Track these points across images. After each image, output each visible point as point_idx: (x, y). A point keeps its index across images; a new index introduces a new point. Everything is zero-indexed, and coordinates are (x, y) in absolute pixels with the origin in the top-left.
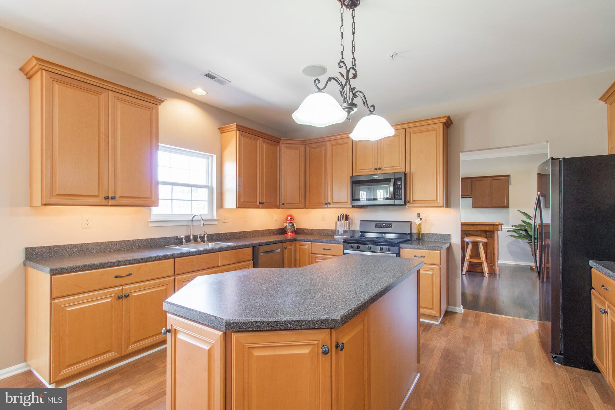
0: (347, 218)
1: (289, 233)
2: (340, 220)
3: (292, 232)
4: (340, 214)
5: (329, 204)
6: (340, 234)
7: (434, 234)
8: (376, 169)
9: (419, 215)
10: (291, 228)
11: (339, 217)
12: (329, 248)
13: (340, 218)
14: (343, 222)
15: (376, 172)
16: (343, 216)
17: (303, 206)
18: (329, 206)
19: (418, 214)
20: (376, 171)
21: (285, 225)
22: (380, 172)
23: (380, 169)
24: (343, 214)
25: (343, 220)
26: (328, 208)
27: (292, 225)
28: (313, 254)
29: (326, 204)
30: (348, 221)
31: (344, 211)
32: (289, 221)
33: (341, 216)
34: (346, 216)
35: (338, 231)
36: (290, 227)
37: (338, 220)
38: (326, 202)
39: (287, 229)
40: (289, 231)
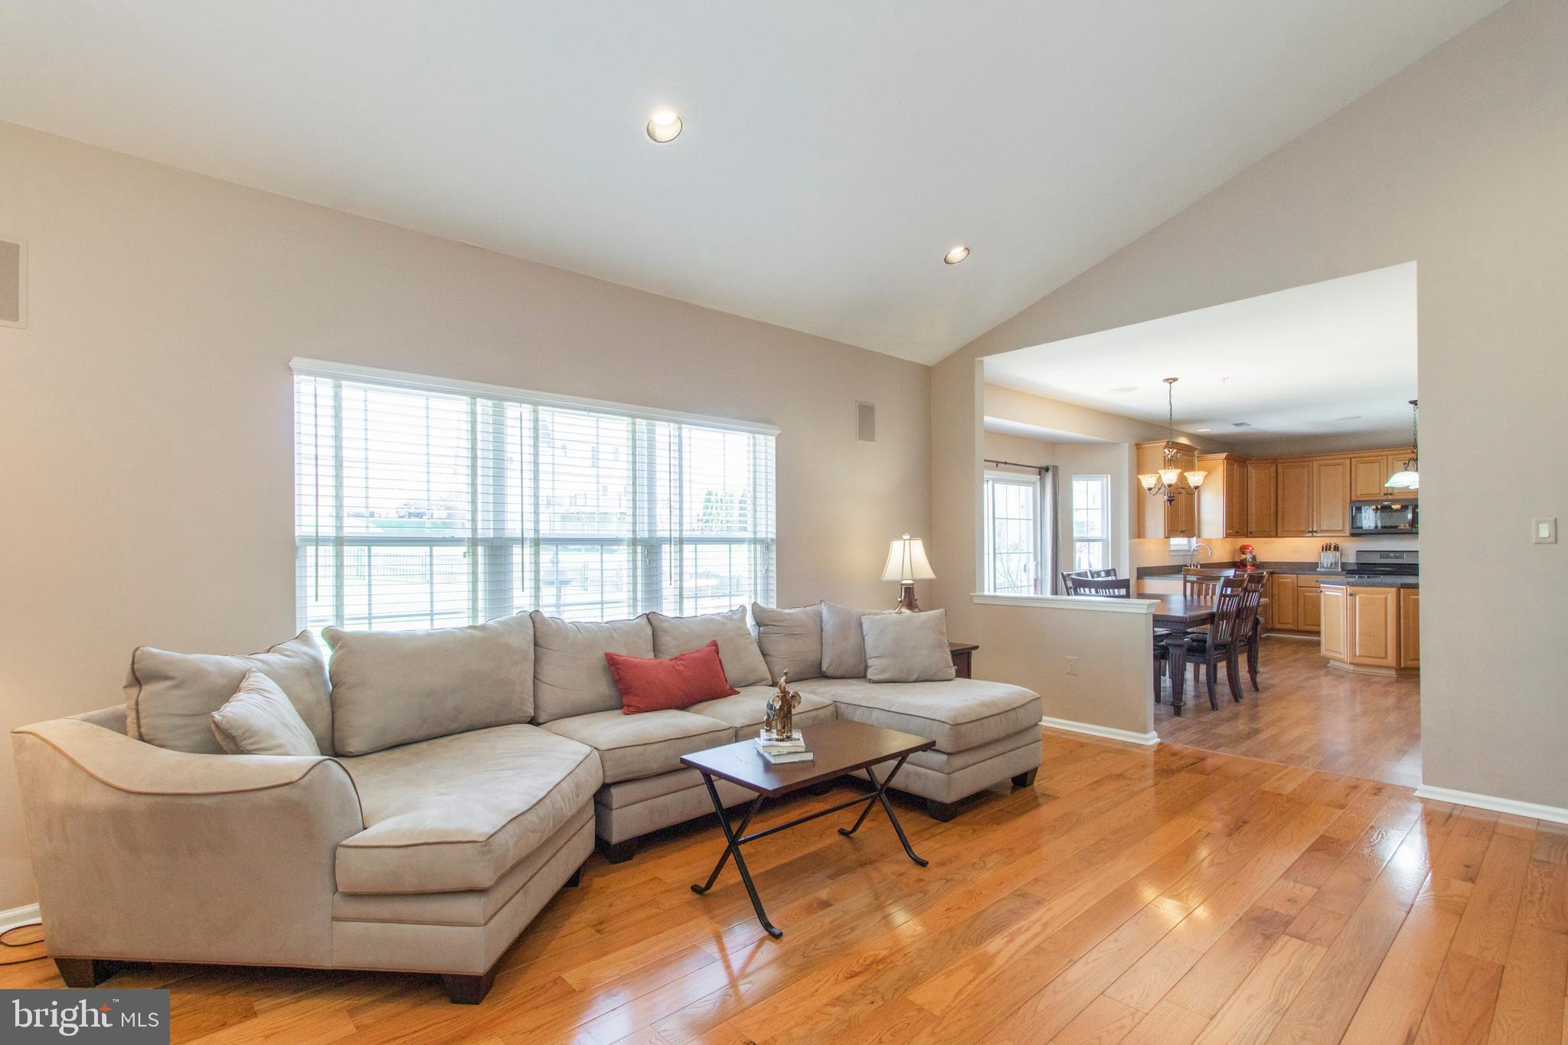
0: (1337, 548)
1: (1248, 567)
2: (1326, 551)
3: (1253, 565)
4: (1326, 544)
5: (1315, 532)
6: (1325, 565)
8: (1385, 494)
11: (1324, 547)
14: (1330, 553)
15: (1385, 497)
16: (1330, 546)
17: (1274, 533)
18: (1315, 534)
21: (1244, 557)
22: (1390, 497)
23: (1391, 494)
24: (1331, 544)
25: (1330, 550)
26: (1313, 536)
27: (1254, 558)
28: (1301, 587)
29: (1310, 532)
30: (1338, 551)
31: (1333, 541)
32: (1249, 552)
33: (1326, 546)
34: (1335, 546)
35: (1322, 563)
36: (1251, 560)
37: (1322, 551)
38: (1311, 530)
40: (1249, 564)
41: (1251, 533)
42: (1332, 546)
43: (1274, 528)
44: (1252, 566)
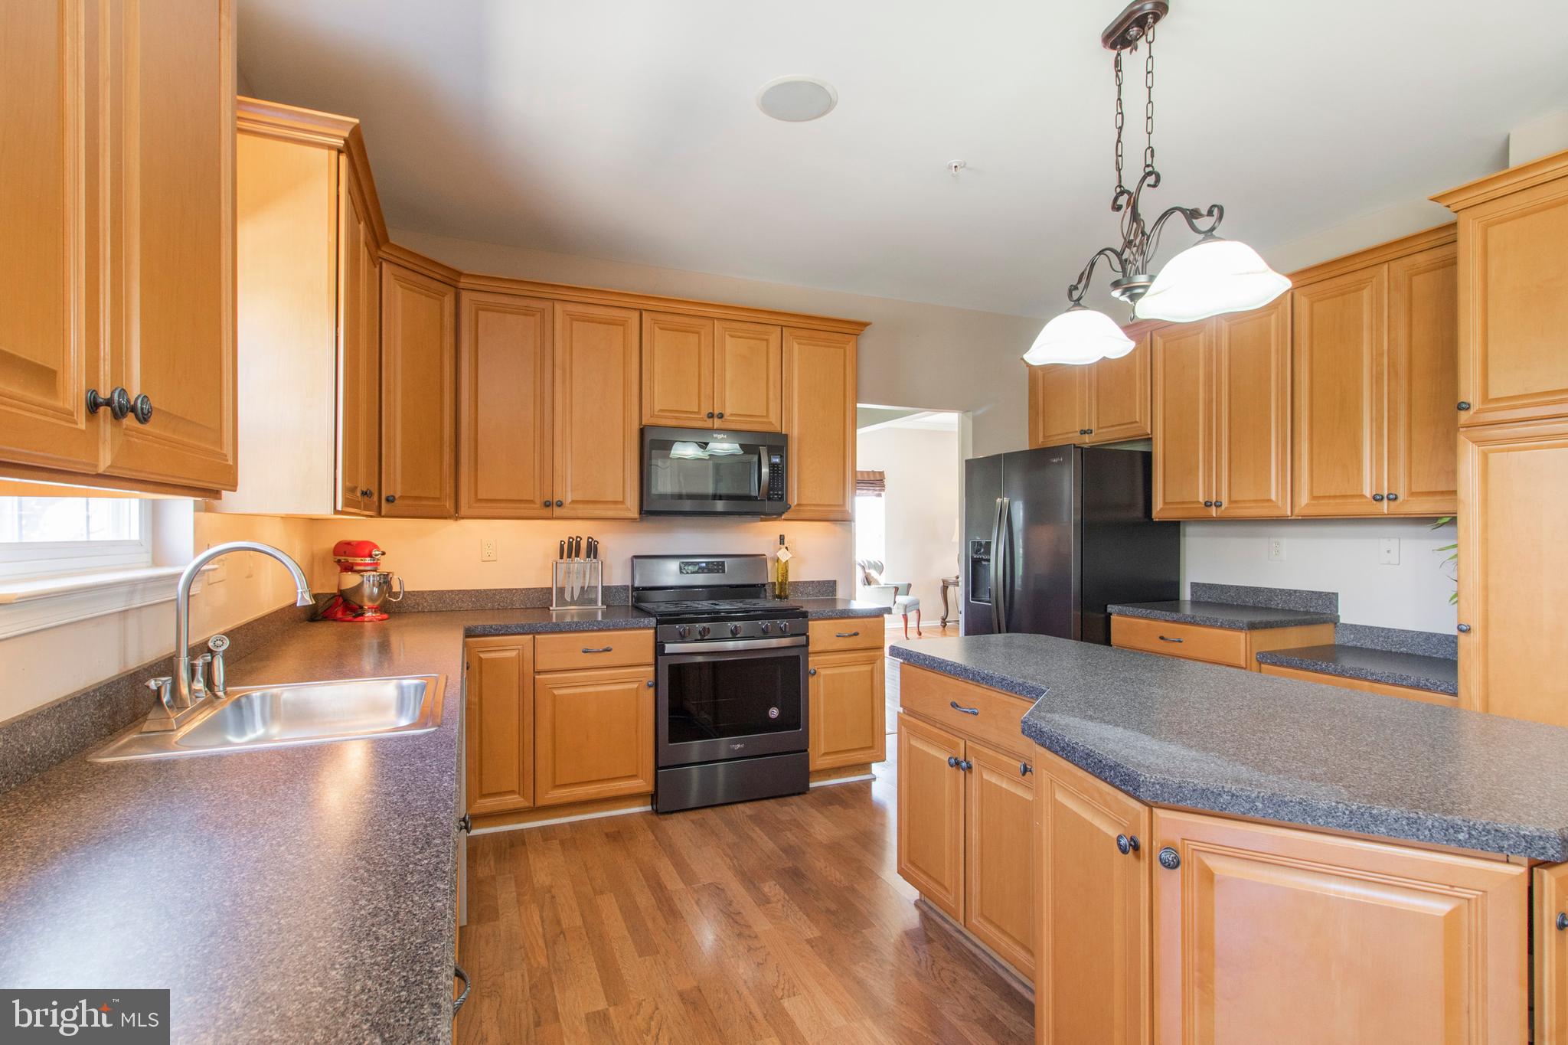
0: (593, 550)
1: (369, 614)
2: (569, 556)
4: (570, 538)
5: (561, 505)
6: (568, 599)
7: (805, 582)
8: (711, 416)
9: (782, 539)
10: (381, 591)
11: (566, 547)
12: (605, 647)
13: (571, 549)
14: (579, 562)
16: (578, 544)
17: (449, 504)
18: (557, 511)
19: (781, 536)
20: (708, 419)
21: (350, 580)
23: (721, 416)
24: (581, 539)
25: (577, 555)
27: (385, 581)
29: (547, 504)
30: (595, 557)
31: (582, 530)
32: (368, 564)
33: (570, 544)
34: (589, 544)
35: (561, 591)
36: (376, 590)
37: (561, 557)
38: (548, 498)
39: (362, 596)
40: (367, 604)
41: (390, 500)
42: (584, 544)
43: (449, 489)
44: (377, 609)
